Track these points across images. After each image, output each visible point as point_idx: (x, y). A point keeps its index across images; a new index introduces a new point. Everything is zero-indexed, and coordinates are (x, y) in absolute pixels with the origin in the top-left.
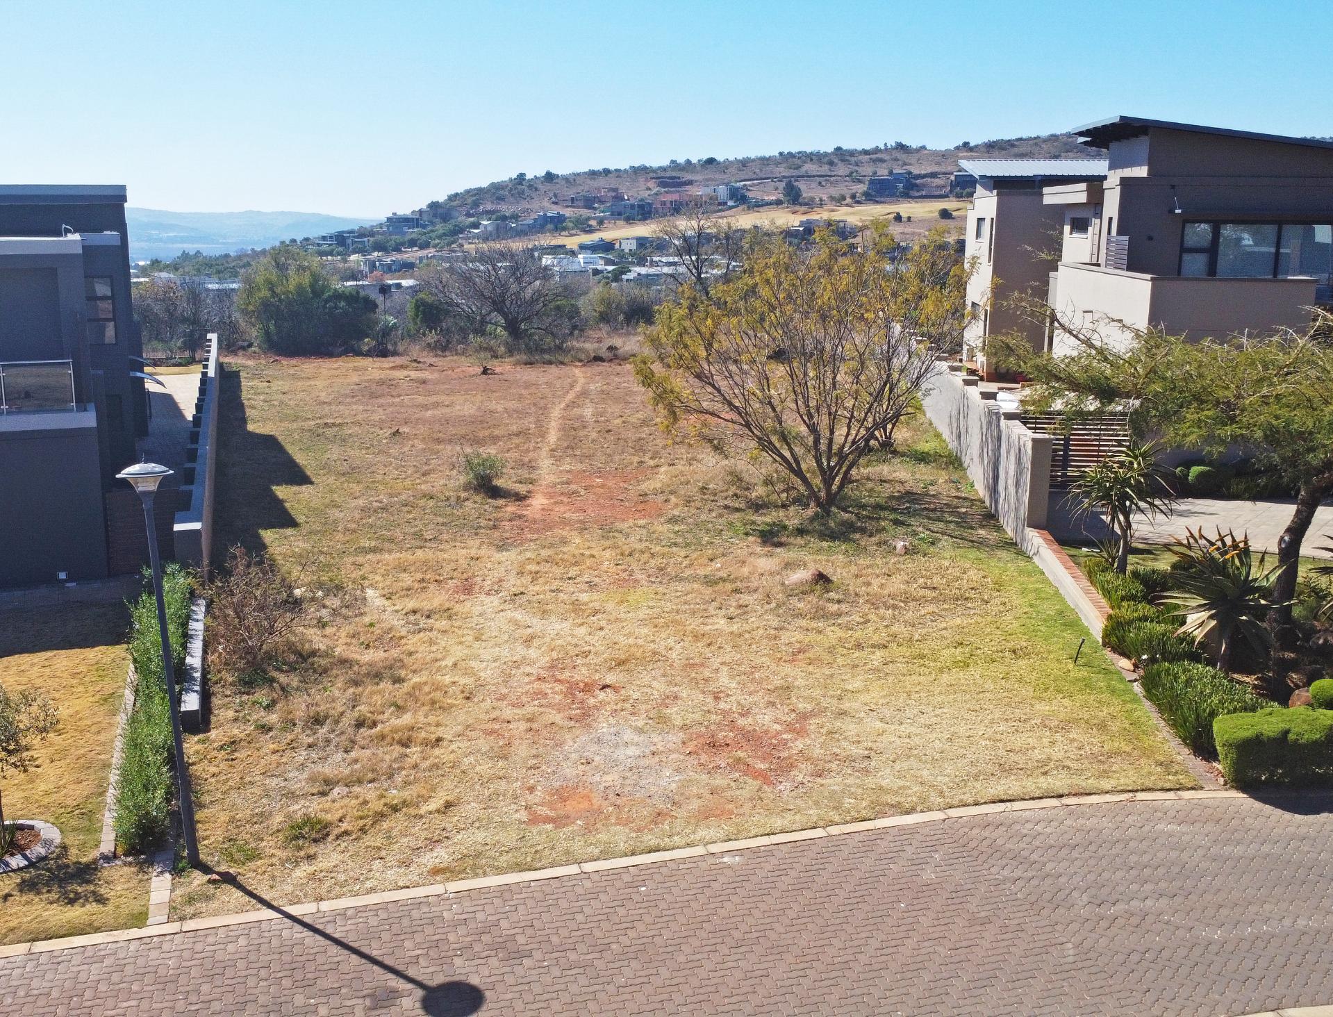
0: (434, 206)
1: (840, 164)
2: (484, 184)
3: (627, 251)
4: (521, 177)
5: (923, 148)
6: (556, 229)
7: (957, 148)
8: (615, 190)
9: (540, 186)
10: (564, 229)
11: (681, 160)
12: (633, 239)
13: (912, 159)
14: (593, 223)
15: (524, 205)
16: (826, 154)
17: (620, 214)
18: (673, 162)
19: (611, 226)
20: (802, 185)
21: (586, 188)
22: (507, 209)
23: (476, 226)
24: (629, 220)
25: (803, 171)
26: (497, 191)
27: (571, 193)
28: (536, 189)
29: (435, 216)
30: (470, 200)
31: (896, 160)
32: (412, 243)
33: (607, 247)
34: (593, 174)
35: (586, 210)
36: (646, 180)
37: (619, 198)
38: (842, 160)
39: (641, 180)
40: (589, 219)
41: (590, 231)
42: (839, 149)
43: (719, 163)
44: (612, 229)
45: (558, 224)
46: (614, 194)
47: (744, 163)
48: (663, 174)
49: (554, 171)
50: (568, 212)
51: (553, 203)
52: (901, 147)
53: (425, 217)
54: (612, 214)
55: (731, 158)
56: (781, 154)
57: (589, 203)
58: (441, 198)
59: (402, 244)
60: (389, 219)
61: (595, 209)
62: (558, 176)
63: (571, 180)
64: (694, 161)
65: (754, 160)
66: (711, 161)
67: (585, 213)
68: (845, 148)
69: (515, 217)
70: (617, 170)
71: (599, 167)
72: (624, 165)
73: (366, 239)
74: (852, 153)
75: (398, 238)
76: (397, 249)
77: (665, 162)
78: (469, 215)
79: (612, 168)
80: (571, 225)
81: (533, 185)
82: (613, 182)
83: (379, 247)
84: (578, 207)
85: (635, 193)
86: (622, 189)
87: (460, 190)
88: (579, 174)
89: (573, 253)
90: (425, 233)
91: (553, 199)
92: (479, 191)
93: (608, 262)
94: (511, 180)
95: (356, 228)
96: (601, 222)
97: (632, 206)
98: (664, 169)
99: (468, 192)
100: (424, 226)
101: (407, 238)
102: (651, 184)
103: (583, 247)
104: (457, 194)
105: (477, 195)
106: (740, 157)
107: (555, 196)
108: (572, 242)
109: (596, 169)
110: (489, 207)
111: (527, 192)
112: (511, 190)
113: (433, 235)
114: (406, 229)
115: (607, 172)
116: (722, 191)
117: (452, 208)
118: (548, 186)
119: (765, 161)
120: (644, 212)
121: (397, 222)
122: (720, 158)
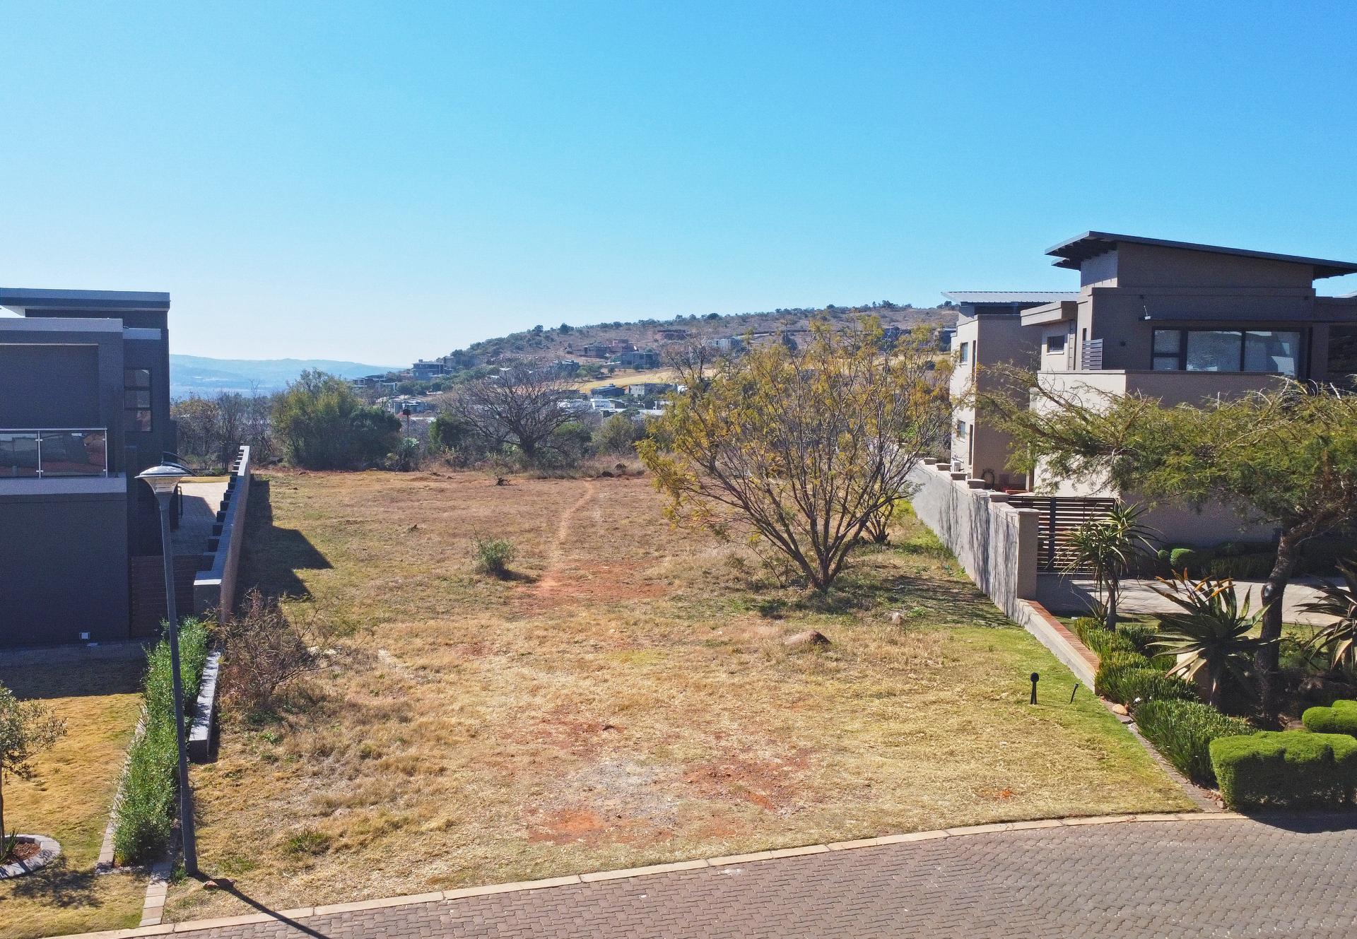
0: (457, 354)
1: (833, 321)
2: (505, 335)
3: (636, 396)
4: (539, 329)
5: (909, 306)
6: (570, 375)
7: (940, 307)
8: (624, 341)
9: (555, 337)
10: (578, 376)
11: (686, 315)
12: (641, 385)
13: (899, 316)
14: (605, 371)
15: (541, 354)
16: (820, 311)
17: (630, 363)
18: (679, 317)
19: (620, 373)
20: (798, 339)
21: (599, 339)
22: (526, 357)
23: (496, 372)
24: (638, 368)
25: (798, 326)
26: (515, 342)
27: (585, 344)
28: (552, 340)
29: (458, 362)
30: (491, 349)
31: (884, 317)
32: (437, 387)
33: (616, 392)
34: (605, 327)
35: (598, 360)
36: (654, 333)
37: (628, 348)
38: (835, 317)
39: (650, 333)
40: (601, 367)
41: (601, 377)
42: (831, 307)
43: (721, 318)
44: (622, 376)
45: (573, 371)
46: (624, 345)
47: (744, 319)
48: (670, 328)
49: (569, 324)
50: (581, 361)
51: (568, 353)
52: (888, 305)
53: (449, 364)
54: (623, 363)
55: (733, 314)
56: (778, 311)
57: (601, 352)
58: (465, 347)
59: (427, 388)
60: (416, 366)
61: (607, 358)
62: (572, 328)
63: (584, 332)
64: (698, 316)
65: (753, 316)
66: (714, 316)
67: (597, 361)
68: (836, 306)
69: (533, 365)
70: (627, 324)
71: (610, 321)
72: (633, 319)
73: (394, 384)
74: (844, 310)
75: (424, 383)
76: (423, 393)
77: (672, 317)
78: (489, 363)
79: (623, 321)
80: (584, 372)
81: (549, 336)
82: (622, 334)
83: (405, 390)
84: (590, 357)
85: (642, 344)
86: (632, 341)
87: (482, 340)
88: (592, 327)
89: (586, 397)
90: (449, 379)
91: (568, 349)
92: (500, 341)
93: (618, 405)
94: (529, 331)
95: (385, 373)
96: (612, 370)
97: (641, 357)
98: (671, 323)
99: (489, 342)
100: (448, 372)
101: (433, 382)
102: (658, 336)
103: (594, 392)
104: (479, 344)
105: (497, 346)
106: (740, 313)
107: (570, 346)
108: (586, 388)
109: (608, 322)
110: (508, 355)
111: (544, 342)
112: (529, 340)
113: (457, 380)
114: (431, 375)
115: (617, 325)
116: (724, 344)
117: (473, 357)
118: (563, 338)
119: (763, 317)
120: (652, 362)
121: (422, 368)
122: (722, 314)
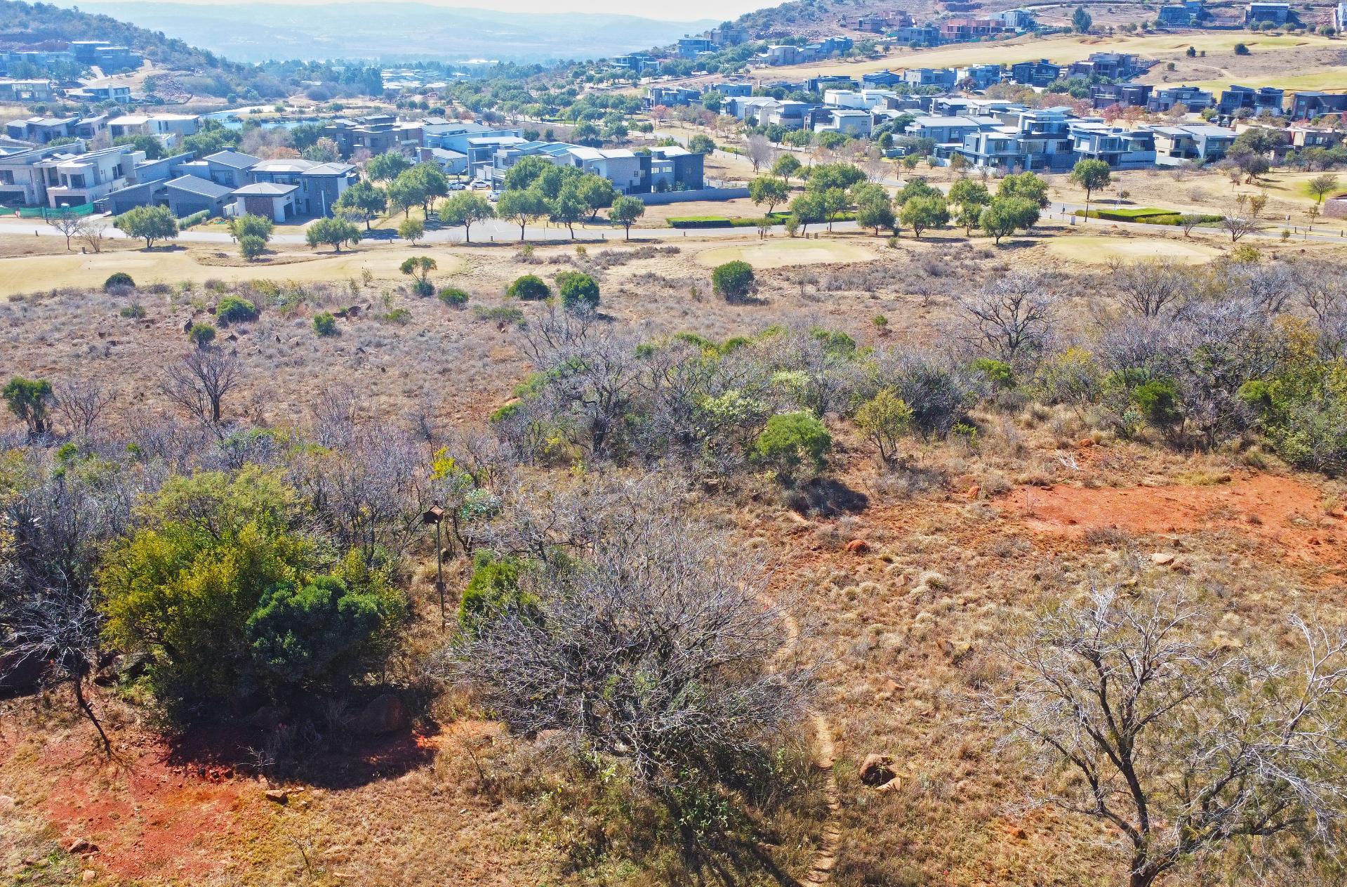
0: (726, 26)
2: (775, 4)
3: (911, 84)
6: (842, 56)
8: (902, 13)
9: (830, 8)
10: (850, 55)
12: (918, 70)
14: (879, 48)
15: (813, 27)
17: (906, 40)
19: (896, 52)
20: (1091, 12)
21: (875, 10)
22: (797, 32)
23: (764, 50)
24: (915, 46)
26: (789, 12)
27: (860, 15)
28: (826, 11)
29: (726, 37)
30: (761, 21)
33: (889, 80)
35: (873, 35)
37: (906, 23)
39: (929, 3)
40: (876, 43)
41: (874, 57)
44: (898, 56)
45: (844, 49)
46: (901, 18)
50: (854, 36)
51: (841, 26)
53: (716, 39)
54: (899, 39)
57: (876, 27)
59: (691, 68)
60: (681, 42)
61: (882, 33)
69: (803, 41)
73: (658, 62)
75: (687, 62)
78: (759, 37)
80: (857, 51)
82: (901, 4)
84: (865, 31)
85: (922, 17)
86: (910, 13)
89: (855, 86)
91: (842, 22)
92: (771, 12)
95: (650, 49)
96: (887, 49)
97: (920, 32)
99: (760, 12)
100: (714, 49)
101: (697, 61)
102: (940, 7)
104: (749, 15)
105: (768, 16)
107: (844, 18)
108: (856, 70)
110: (779, 28)
111: (817, 14)
112: (801, 11)
113: (722, 59)
114: (697, 52)
116: (1011, 17)
117: (744, 30)
118: (838, 8)
120: (932, 39)
121: (690, 45)
